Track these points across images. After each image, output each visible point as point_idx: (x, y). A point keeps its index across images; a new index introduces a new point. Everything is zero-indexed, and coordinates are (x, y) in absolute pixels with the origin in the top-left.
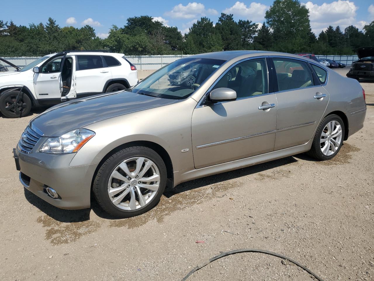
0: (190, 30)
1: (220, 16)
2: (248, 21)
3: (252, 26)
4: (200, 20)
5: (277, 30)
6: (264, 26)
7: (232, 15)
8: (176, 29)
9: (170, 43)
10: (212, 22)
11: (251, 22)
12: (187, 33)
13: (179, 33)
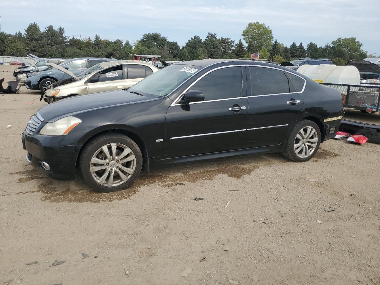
0: (186, 44)
1: (208, 34)
2: (227, 38)
3: (230, 42)
4: (193, 38)
5: (250, 45)
6: (240, 42)
7: (216, 34)
8: (177, 43)
9: (172, 53)
10: (201, 40)
11: (230, 39)
12: (184, 46)
13: (178, 46)
